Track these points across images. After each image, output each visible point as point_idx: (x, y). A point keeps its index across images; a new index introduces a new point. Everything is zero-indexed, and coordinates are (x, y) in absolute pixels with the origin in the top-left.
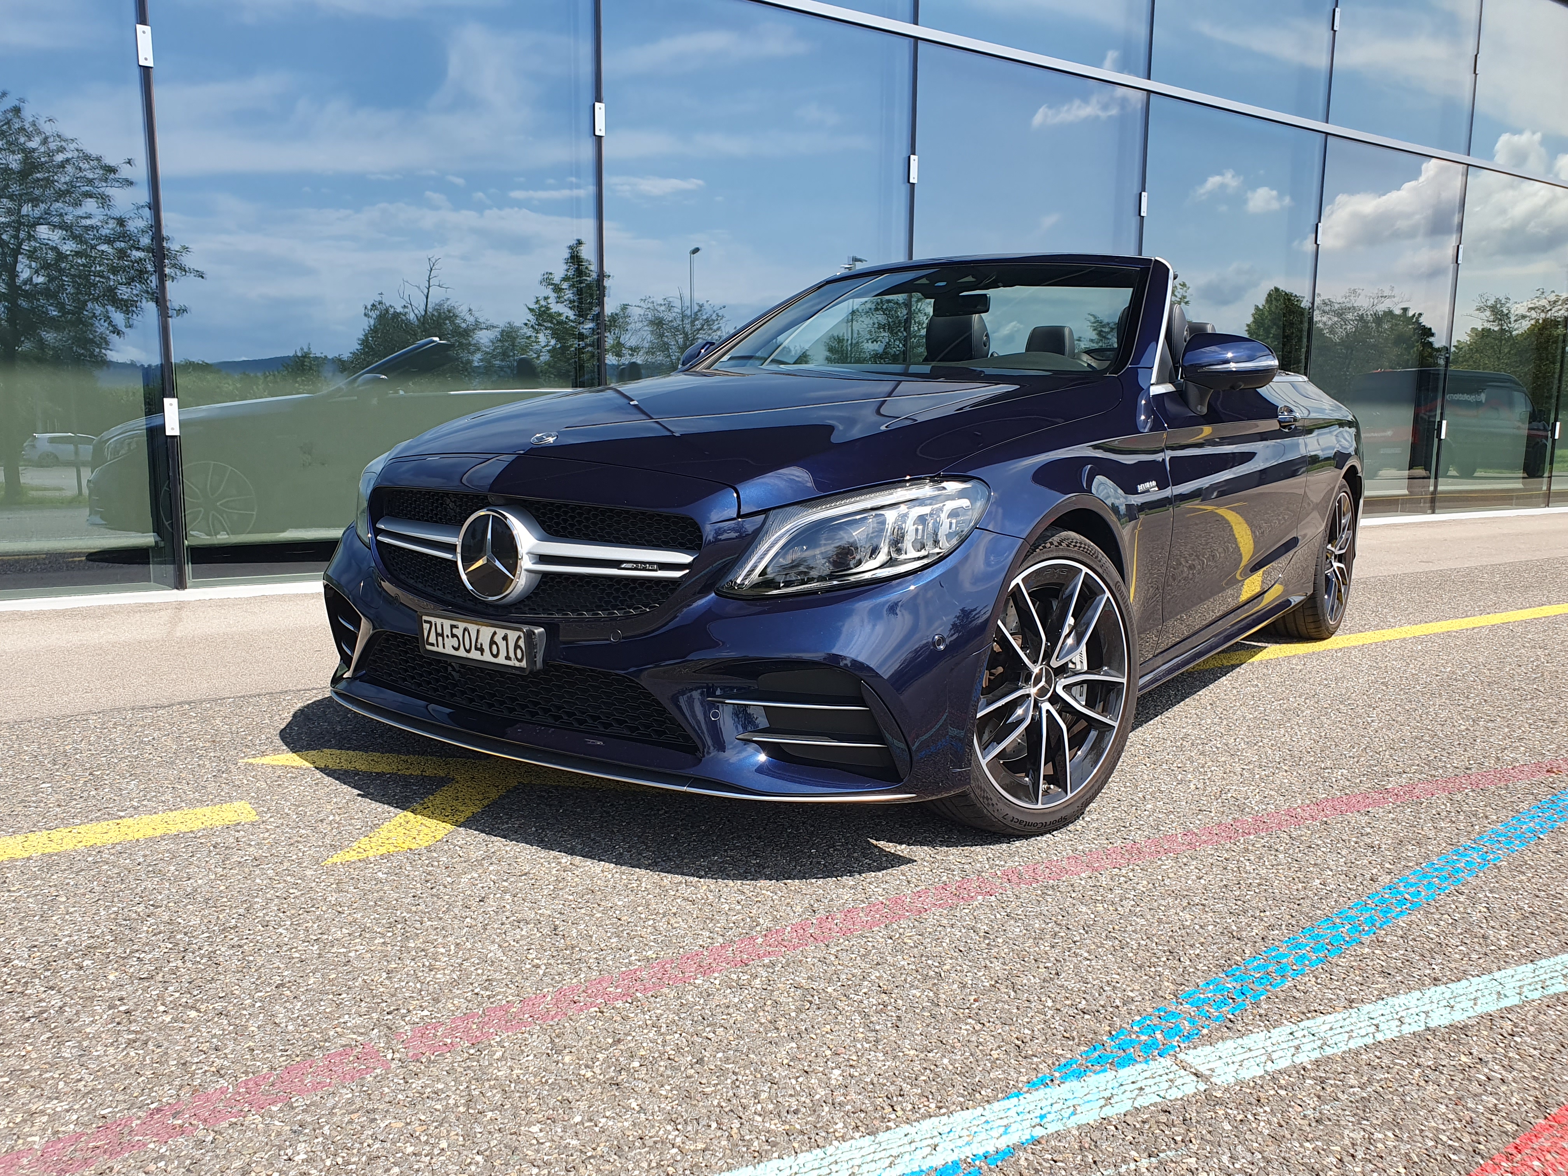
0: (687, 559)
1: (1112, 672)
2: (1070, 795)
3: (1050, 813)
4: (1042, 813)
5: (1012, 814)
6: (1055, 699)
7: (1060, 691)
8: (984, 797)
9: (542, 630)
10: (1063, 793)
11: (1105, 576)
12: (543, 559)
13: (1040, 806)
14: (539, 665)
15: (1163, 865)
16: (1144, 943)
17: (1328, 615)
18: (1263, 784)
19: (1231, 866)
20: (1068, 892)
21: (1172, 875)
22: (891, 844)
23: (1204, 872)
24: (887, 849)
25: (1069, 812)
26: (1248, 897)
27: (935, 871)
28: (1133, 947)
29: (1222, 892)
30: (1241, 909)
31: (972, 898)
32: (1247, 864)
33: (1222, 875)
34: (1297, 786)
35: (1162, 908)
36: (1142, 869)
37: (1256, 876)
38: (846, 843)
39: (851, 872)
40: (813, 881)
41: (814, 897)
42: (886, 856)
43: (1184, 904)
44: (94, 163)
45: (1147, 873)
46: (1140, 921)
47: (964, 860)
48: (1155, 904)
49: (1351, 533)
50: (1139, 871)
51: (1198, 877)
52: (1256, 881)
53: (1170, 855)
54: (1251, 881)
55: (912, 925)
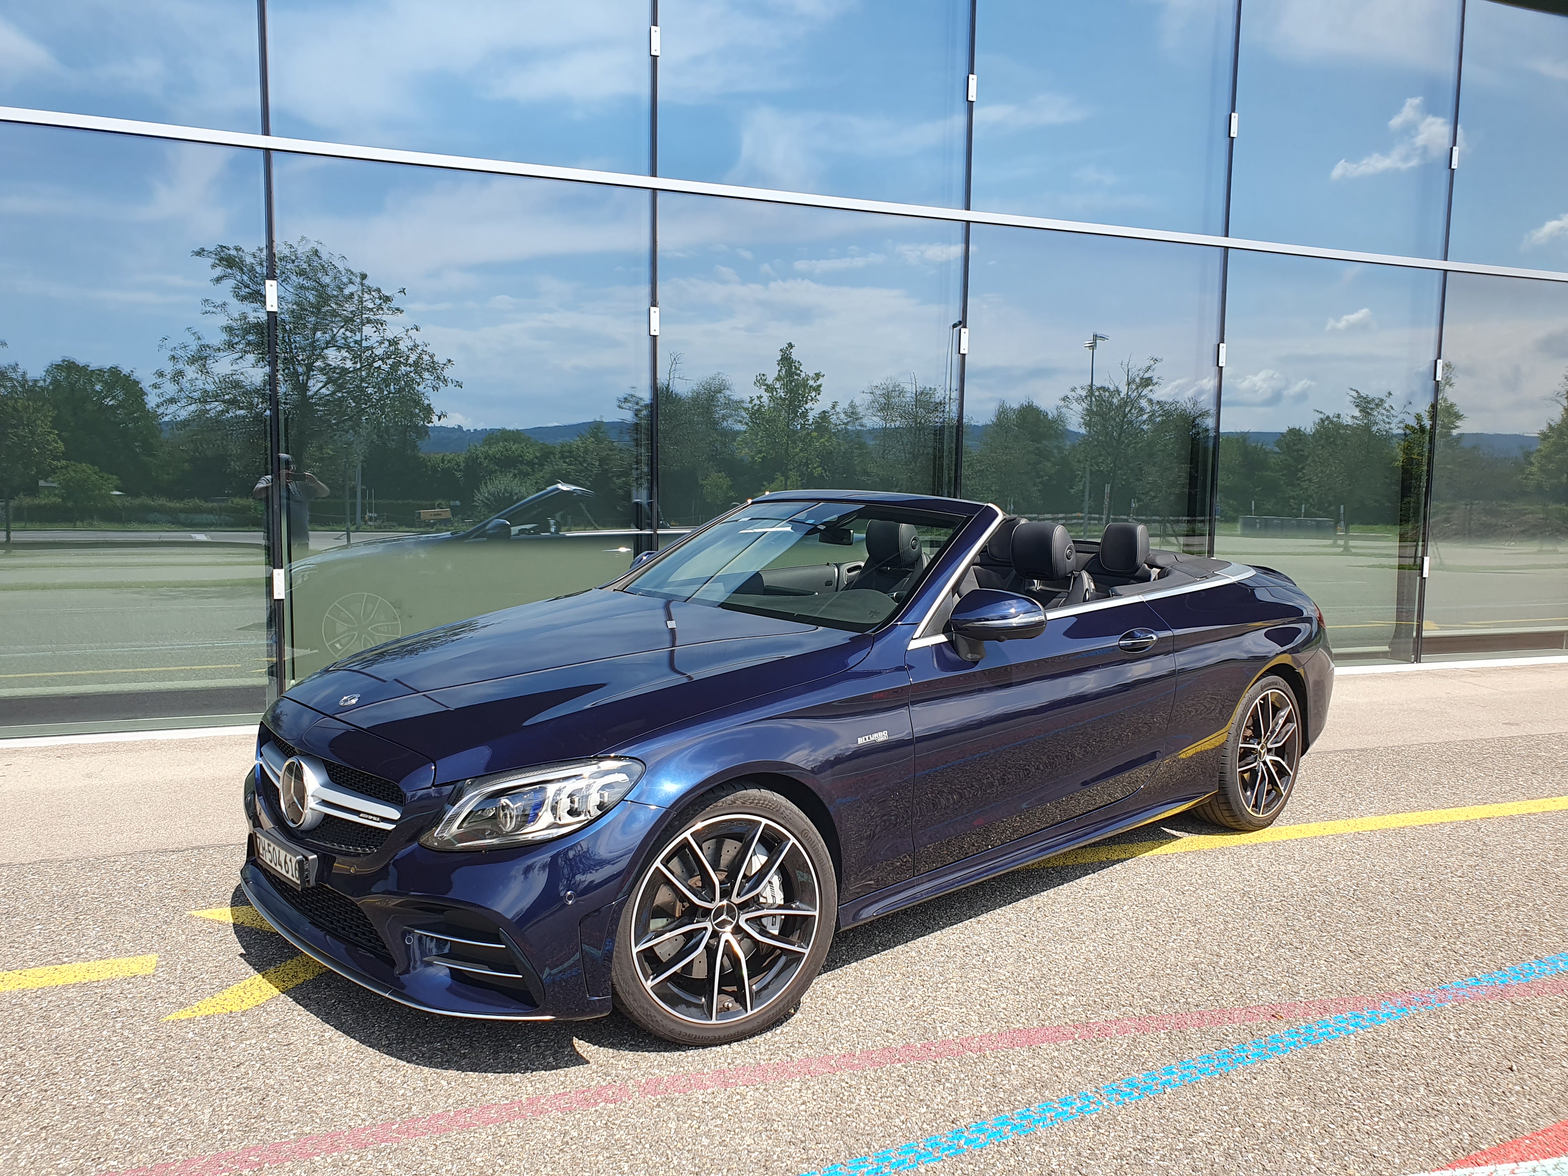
0: (396, 815)
1: (804, 906)
2: (750, 1012)
3: (724, 1027)
4: (716, 1028)
5: (678, 1029)
6: (738, 930)
7: (742, 923)
8: (647, 1015)
9: (315, 856)
10: (743, 1011)
11: (788, 826)
12: (325, 803)
13: (714, 1021)
14: (312, 883)
15: (788, 1086)
16: (684, 1162)
17: (1249, 810)
18: (978, 1007)
19: (846, 1093)
20: (678, 1106)
21: (783, 1098)
22: (587, 1044)
23: (815, 1097)
24: (578, 1049)
25: (748, 1027)
26: (822, 1128)
27: (594, 1075)
28: (672, 1166)
29: (806, 1120)
30: (803, 1139)
31: (596, 1103)
32: (862, 1093)
33: (827, 1102)
34: (1006, 1013)
35: (737, 1131)
36: (765, 1089)
37: (854, 1106)
38: (552, 1040)
39: (526, 1069)
40: (489, 1075)
41: (475, 1090)
42: (571, 1056)
43: (760, 1128)
44: (373, 293)
45: (765, 1093)
46: (706, 1141)
47: (629, 1066)
48: (737, 1125)
49: (1296, 725)
50: (761, 1091)
51: (803, 1103)
52: (848, 1112)
53: (807, 1077)
54: (844, 1111)
55: (521, 1125)
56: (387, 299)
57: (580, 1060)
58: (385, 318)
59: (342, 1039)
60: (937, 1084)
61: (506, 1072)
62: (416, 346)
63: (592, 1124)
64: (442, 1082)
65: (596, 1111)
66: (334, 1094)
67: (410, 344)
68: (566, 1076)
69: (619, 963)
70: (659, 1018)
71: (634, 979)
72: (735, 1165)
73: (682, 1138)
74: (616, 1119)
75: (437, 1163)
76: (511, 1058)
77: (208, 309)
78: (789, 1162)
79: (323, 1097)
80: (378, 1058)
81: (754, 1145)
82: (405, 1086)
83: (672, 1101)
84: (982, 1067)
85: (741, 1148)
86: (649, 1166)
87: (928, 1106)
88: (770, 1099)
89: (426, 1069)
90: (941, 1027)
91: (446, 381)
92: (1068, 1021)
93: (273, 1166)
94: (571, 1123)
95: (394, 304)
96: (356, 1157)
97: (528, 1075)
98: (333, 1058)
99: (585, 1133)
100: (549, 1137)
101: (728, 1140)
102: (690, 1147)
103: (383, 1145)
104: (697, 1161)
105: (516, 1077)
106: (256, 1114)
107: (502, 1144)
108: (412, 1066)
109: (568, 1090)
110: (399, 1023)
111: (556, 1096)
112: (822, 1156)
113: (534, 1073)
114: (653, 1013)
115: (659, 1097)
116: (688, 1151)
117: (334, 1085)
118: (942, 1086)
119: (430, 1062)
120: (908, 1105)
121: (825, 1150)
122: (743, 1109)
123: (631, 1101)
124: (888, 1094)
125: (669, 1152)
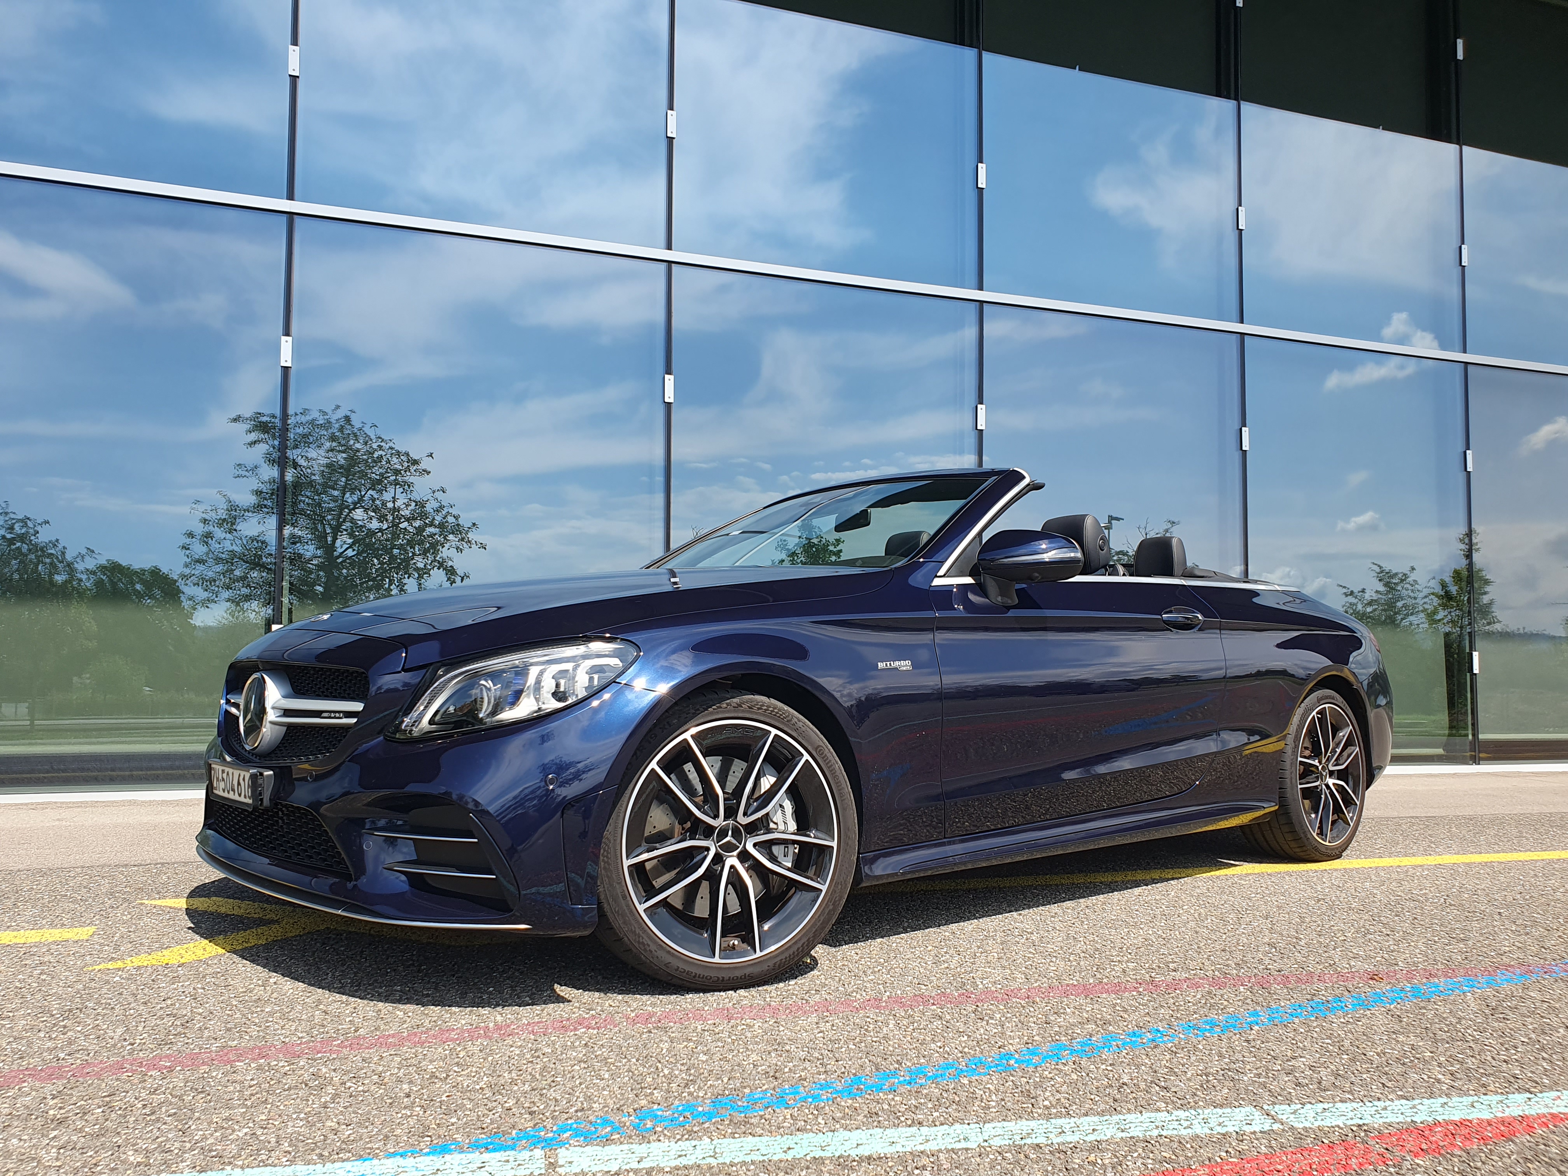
0: (358, 707)
1: (820, 835)
2: (759, 954)
3: (729, 968)
4: (719, 967)
5: (676, 963)
6: (744, 856)
7: (750, 848)
8: (639, 942)
9: (271, 772)
10: (752, 951)
11: (800, 739)
12: (287, 713)
13: (717, 959)
15: (803, 1020)
16: (677, 1072)
17: (1315, 835)
18: (1024, 969)
19: (871, 1026)
20: (672, 1032)
21: (799, 1028)
22: (570, 989)
23: (834, 1028)
24: (559, 993)
25: (756, 970)
26: (843, 1050)
27: (576, 1010)
28: (661, 1074)
29: (824, 1044)
30: (820, 1057)
31: (576, 1029)
32: (891, 1026)
33: (849, 1032)
34: (1057, 973)
35: (741, 1050)
36: (775, 1022)
37: (881, 1035)
38: (530, 986)
39: (497, 1005)
40: (453, 1008)
41: (434, 1019)
42: (550, 997)
43: (770, 1049)
44: (402, 457)
45: (776, 1025)
46: (703, 1058)
47: (618, 1004)
48: (741, 1047)
49: (1358, 749)
50: (771, 1023)
51: (821, 1032)
52: (874, 1039)
53: (825, 1014)
54: (870, 1038)
55: (485, 1043)
56: (415, 462)
57: (560, 999)
58: (411, 479)
59: (289, 983)
60: (979, 1021)
61: (473, 1007)
62: (442, 507)
63: (569, 1043)
64: (398, 1013)
65: (576, 1035)
66: (271, 1019)
67: (436, 505)
68: (543, 1010)
69: (608, 877)
70: (653, 947)
71: (624, 897)
72: (738, 1075)
73: (676, 1055)
74: (599, 1041)
75: (381, 1069)
76: (481, 997)
77: (241, 472)
78: (803, 1074)
79: (257, 1021)
80: (327, 996)
81: (762, 1062)
82: (354, 1015)
83: (665, 1030)
84: (1032, 1009)
85: (745, 1063)
86: (634, 1075)
87: (969, 1036)
88: (781, 1028)
89: (381, 1004)
90: (982, 982)
91: (469, 542)
92: (1129, 979)
93: (186, 1069)
94: (544, 1043)
95: (422, 466)
96: (286, 1064)
97: (499, 1009)
98: (275, 996)
99: (560, 1049)
100: (517, 1052)
101: (730, 1057)
102: (685, 1061)
103: (319, 1055)
104: (692, 1071)
105: (485, 1011)
106: (176, 1033)
107: (461, 1056)
108: (366, 1002)
109: (544, 1020)
110: (355, 974)
111: (529, 1024)
112: (843, 1070)
113: (506, 1008)
114: (646, 940)
115: (649, 1025)
116: (682, 1064)
117: (271, 1014)
118: (985, 1022)
119: (386, 998)
120: (946, 1035)
121: (847, 1065)
122: (749, 1035)
123: (617, 1028)
124: (921, 1027)
125: (658, 1064)
